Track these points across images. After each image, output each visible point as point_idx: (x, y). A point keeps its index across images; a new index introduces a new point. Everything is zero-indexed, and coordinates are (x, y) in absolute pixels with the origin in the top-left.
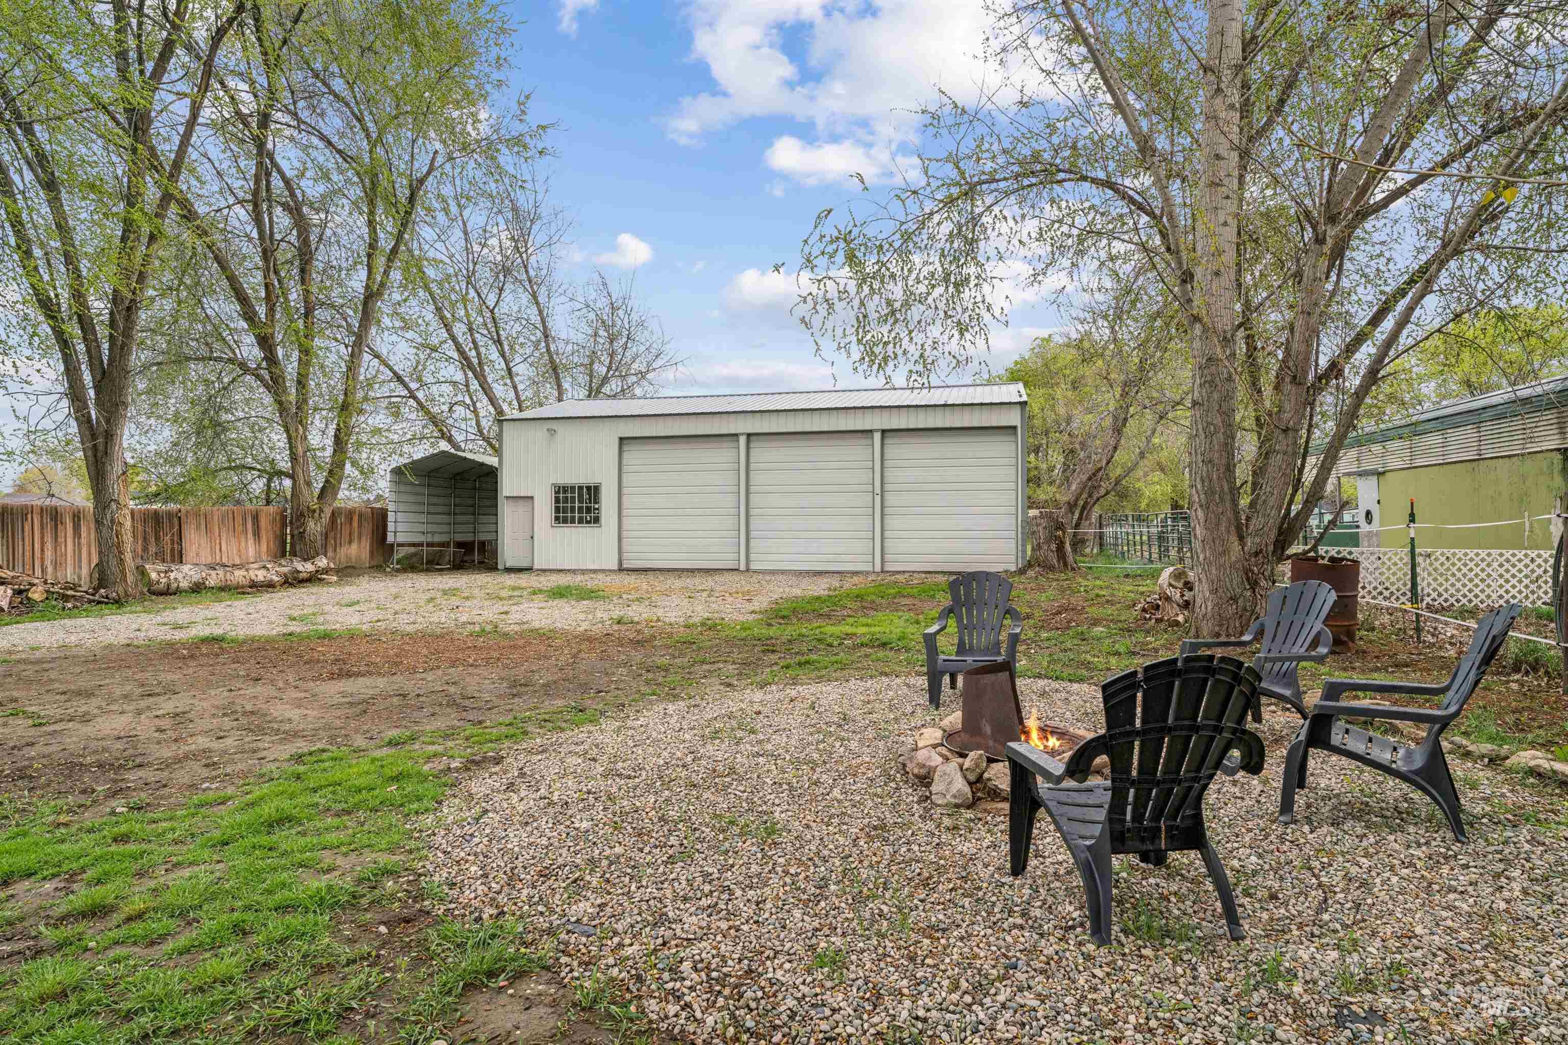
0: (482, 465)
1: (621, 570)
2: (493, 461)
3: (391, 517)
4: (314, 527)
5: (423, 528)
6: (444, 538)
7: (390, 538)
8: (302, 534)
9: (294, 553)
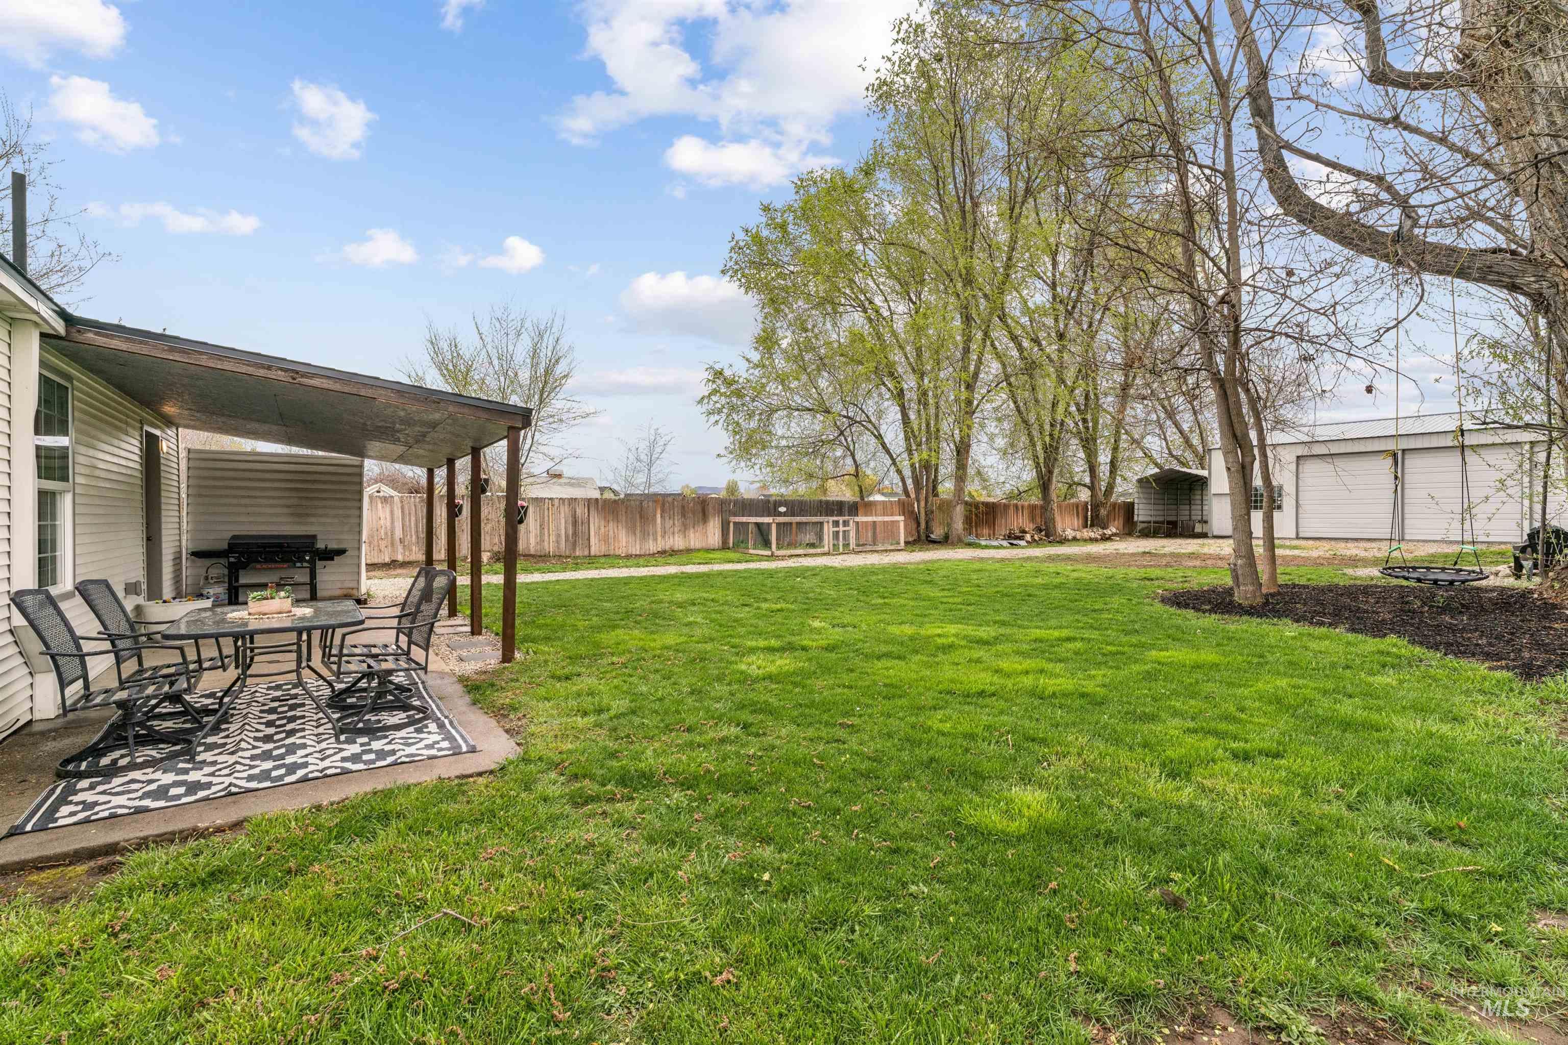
0: (1197, 476)
1: (1298, 538)
2: (1204, 473)
3: (1136, 507)
4: (1103, 512)
5: (1152, 513)
6: (1161, 519)
7: (1136, 518)
8: (1097, 516)
9: (1092, 525)
